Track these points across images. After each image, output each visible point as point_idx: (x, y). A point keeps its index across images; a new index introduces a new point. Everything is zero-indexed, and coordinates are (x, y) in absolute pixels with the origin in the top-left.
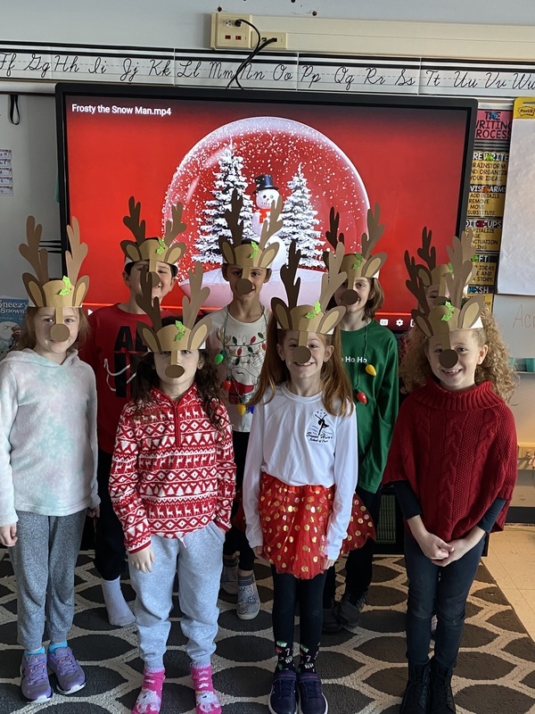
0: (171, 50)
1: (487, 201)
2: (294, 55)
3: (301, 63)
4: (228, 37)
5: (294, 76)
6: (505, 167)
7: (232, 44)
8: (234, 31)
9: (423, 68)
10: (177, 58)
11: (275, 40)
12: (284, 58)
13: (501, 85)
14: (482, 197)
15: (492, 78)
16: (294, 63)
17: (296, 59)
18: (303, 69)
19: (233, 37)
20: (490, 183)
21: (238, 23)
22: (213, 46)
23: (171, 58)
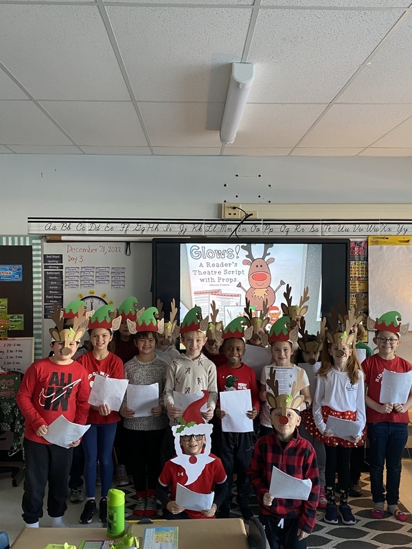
0: (203, 220)
1: (359, 285)
2: (260, 220)
3: (264, 224)
4: (230, 214)
5: (261, 230)
6: (367, 268)
7: (232, 217)
8: (233, 211)
9: (322, 224)
10: (206, 224)
11: (252, 215)
12: (256, 222)
13: (361, 230)
14: (357, 283)
15: (357, 227)
16: (261, 224)
17: (262, 222)
18: (265, 226)
19: (232, 214)
20: (360, 276)
21: (234, 208)
22: (223, 218)
23: (203, 223)
